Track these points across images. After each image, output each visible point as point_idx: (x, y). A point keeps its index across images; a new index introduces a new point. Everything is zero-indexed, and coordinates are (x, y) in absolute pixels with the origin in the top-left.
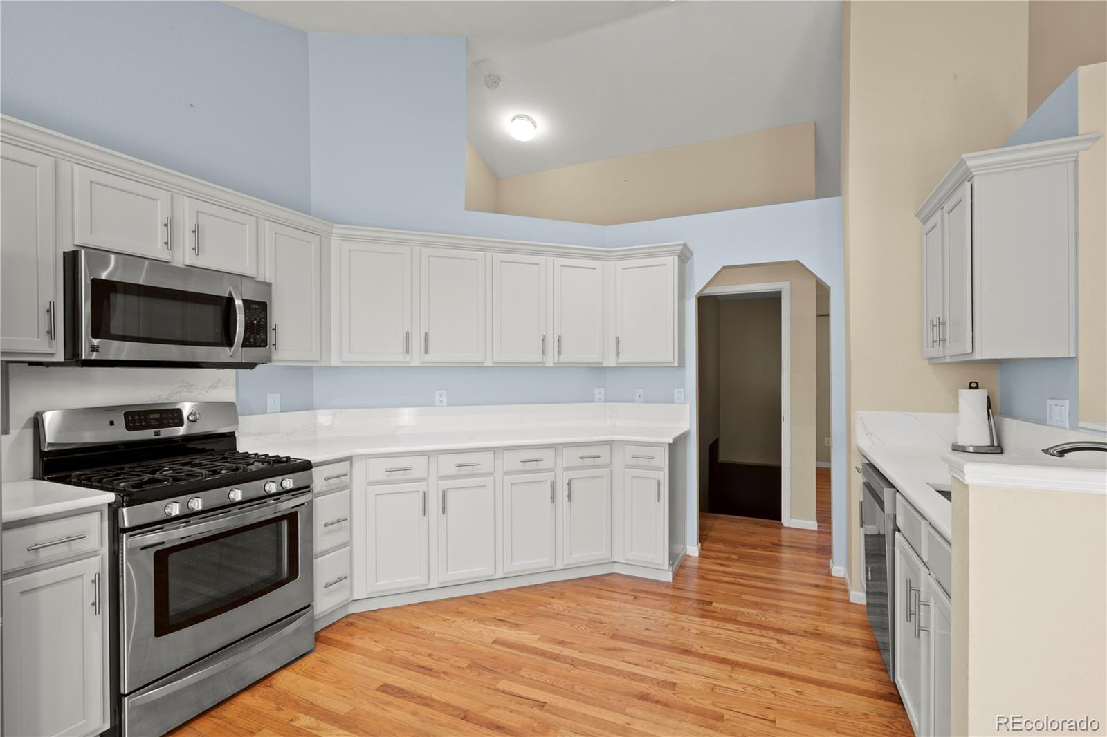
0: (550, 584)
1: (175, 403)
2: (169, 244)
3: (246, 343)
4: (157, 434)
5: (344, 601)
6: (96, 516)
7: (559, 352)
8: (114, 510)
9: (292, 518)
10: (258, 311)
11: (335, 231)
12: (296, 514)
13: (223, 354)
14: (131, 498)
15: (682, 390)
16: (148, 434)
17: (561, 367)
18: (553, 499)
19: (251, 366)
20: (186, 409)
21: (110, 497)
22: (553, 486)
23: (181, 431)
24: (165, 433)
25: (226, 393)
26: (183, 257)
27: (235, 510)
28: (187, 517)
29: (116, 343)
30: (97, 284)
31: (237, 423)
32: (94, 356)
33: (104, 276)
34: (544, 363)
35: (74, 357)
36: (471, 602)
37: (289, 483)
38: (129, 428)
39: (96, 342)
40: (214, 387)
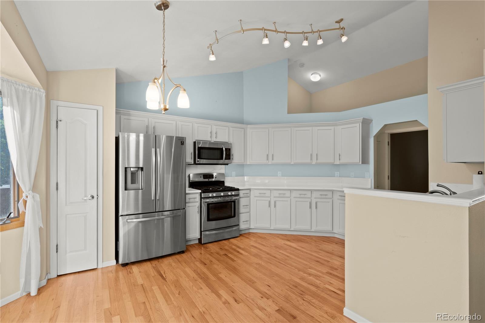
0: (310, 236)
1: (213, 173)
2: (211, 137)
3: (225, 159)
4: (209, 180)
5: (248, 228)
6: (198, 194)
7: (317, 159)
8: (201, 193)
9: (234, 202)
10: (228, 151)
11: (248, 127)
12: (235, 201)
13: (221, 161)
14: (204, 192)
15: (368, 173)
16: (207, 180)
17: (318, 164)
18: (310, 207)
19: (227, 164)
20: (215, 174)
21: (200, 191)
22: (310, 203)
23: (214, 180)
24: (210, 180)
25: (222, 171)
26: (214, 140)
27: (222, 197)
28: (213, 197)
29: (202, 160)
30: (199, 148)
31: (225, 178)
32: (198, 163)
33: (200, 146)
34: (312, 163)
35: (195, 163)
36: (283, 235)
37: (233, 193)
38: (204, 178)
39: (198, 160)
40: (220, 170)
